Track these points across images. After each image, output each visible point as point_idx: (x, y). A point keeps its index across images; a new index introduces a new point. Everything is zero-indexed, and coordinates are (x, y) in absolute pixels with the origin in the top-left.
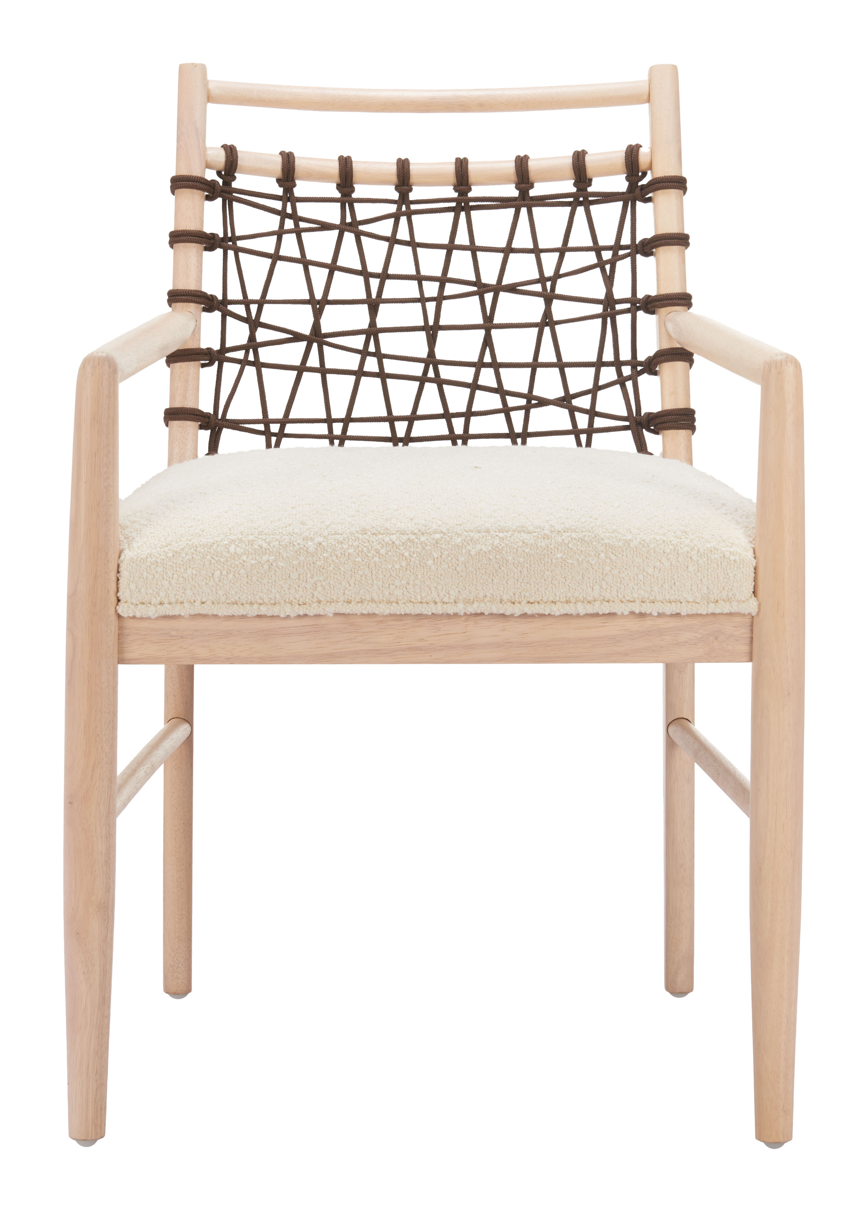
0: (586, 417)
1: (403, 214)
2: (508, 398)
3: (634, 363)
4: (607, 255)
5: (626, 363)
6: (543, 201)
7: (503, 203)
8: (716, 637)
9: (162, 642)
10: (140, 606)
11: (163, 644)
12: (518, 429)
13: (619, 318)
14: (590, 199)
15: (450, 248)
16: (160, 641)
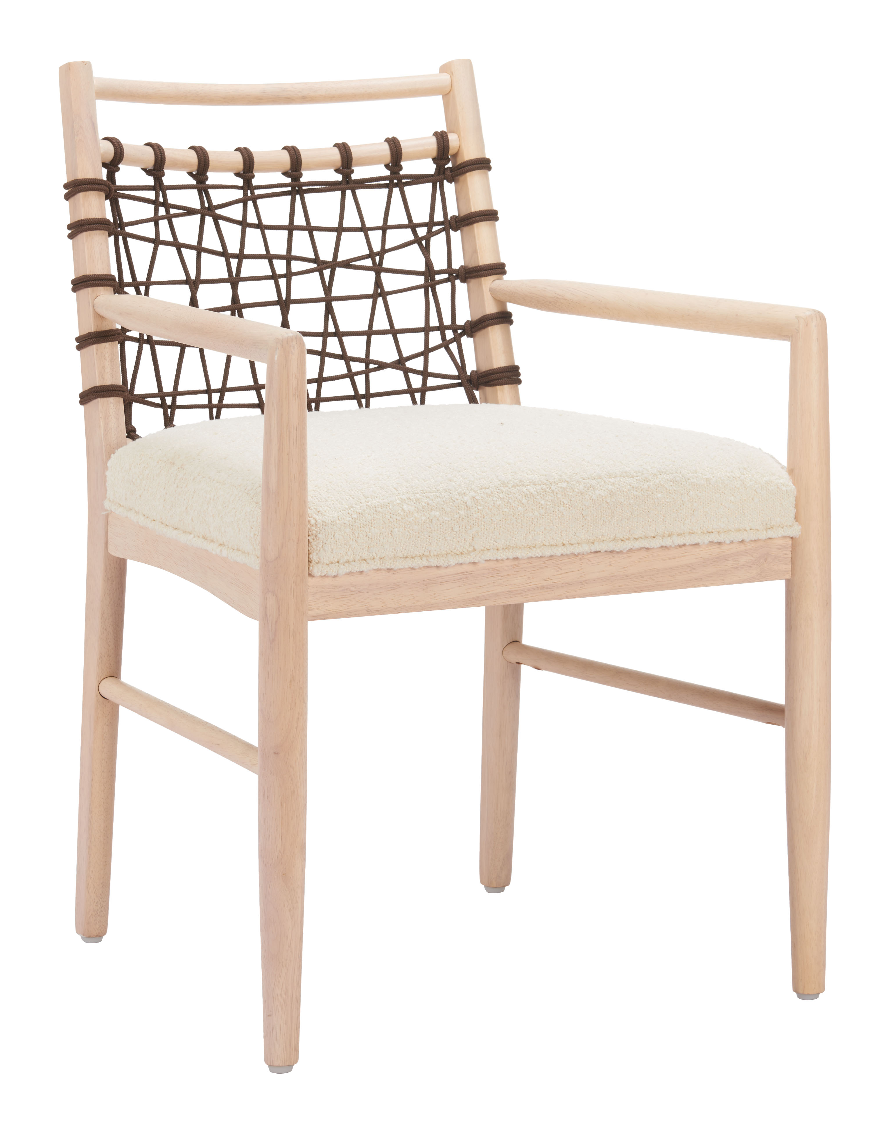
0: (420, 378)
1: (250, 199)
2: (352, 363)
3: (454, 327)
4: (422, 232)
5: (448, 328)
6: (364, 184)
7: (329, 186)
8: (765, 559)
9: (343, 598)
10: (330, 565)
11: (343, 599)
12: (362, 391)
13: (438, 288)
14: (404, 181)
15: (291, 228)
16: (342, 597)
